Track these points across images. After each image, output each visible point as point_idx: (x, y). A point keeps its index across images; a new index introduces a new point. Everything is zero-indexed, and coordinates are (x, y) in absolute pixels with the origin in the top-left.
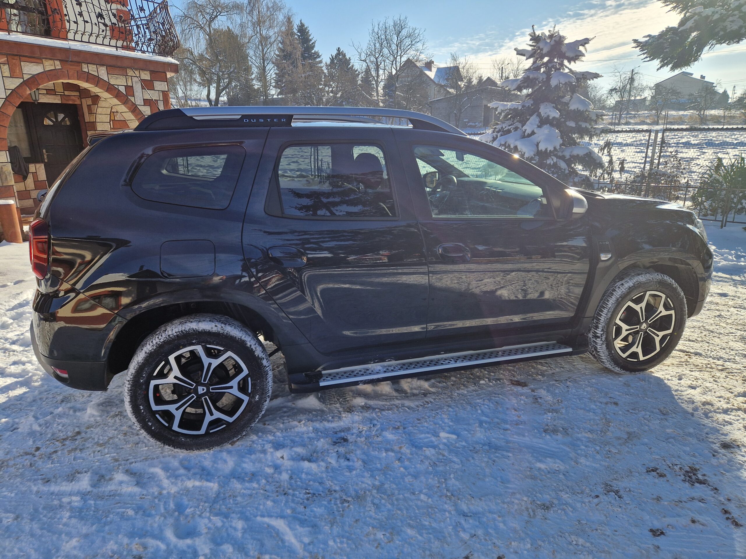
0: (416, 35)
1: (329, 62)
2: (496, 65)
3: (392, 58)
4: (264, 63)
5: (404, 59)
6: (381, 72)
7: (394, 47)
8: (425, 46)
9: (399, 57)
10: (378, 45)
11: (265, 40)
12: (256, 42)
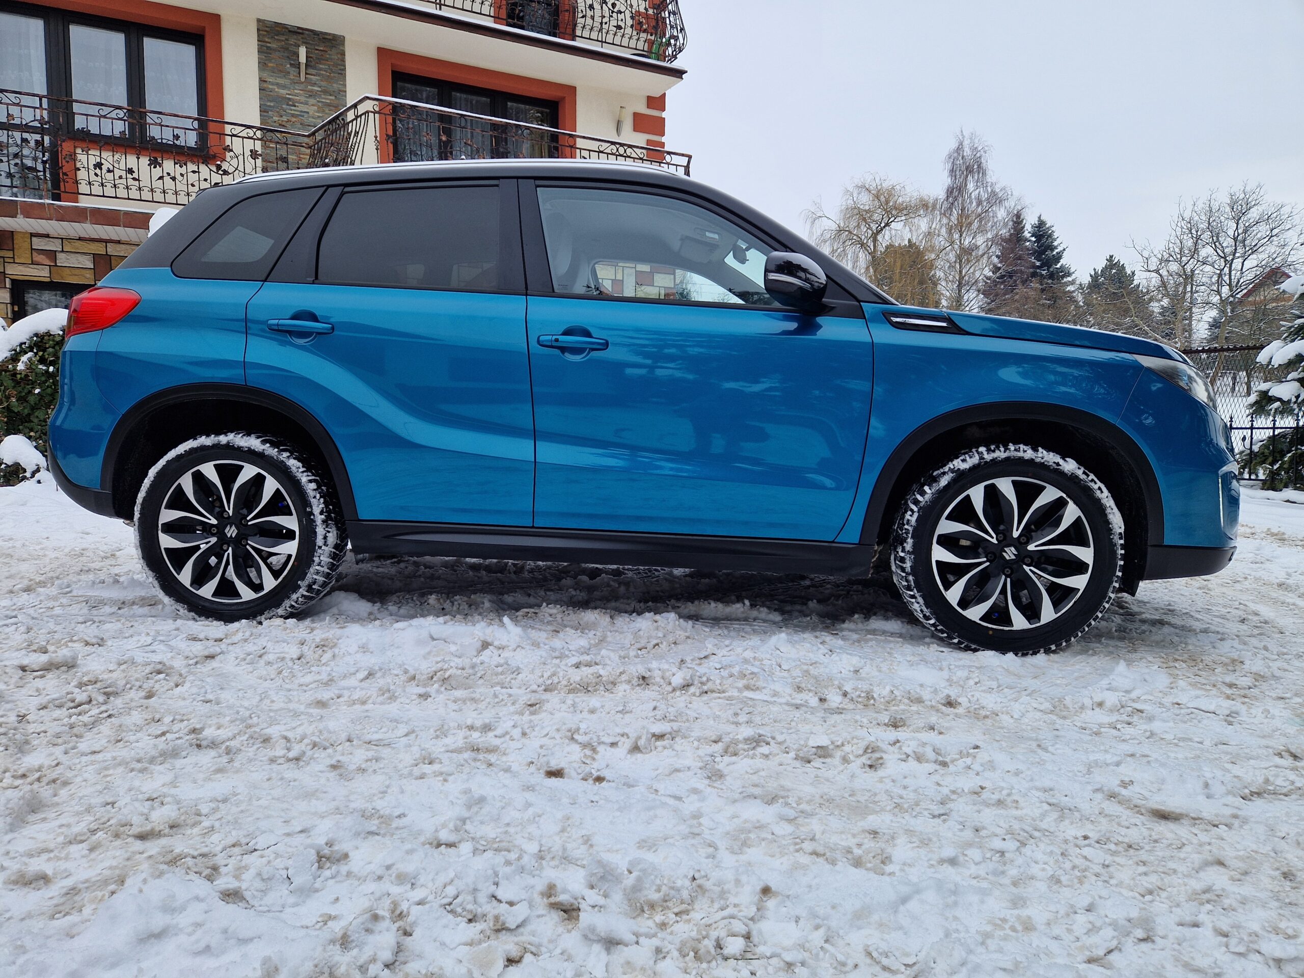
0: (1284, 218)
4: (960, 291)
11: (966, 254)
12: (952, 257)
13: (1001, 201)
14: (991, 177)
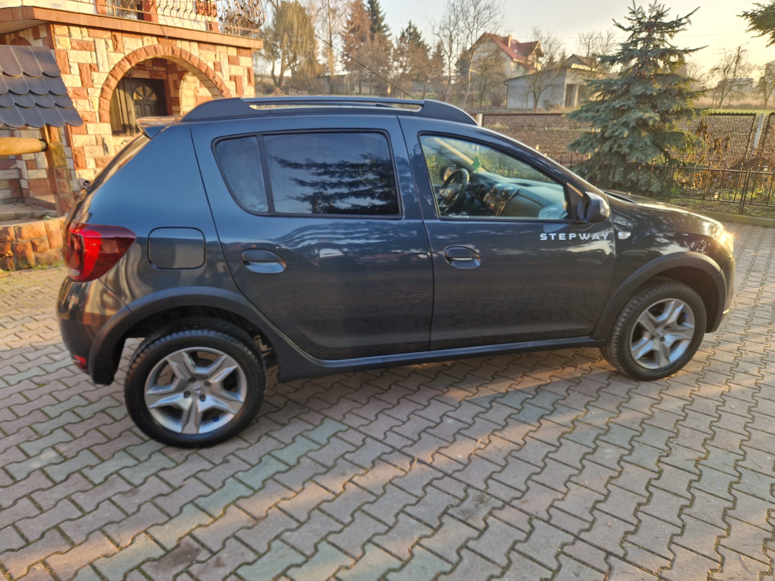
0: (496, 6)
1: (399, 36)
2: (583, 40)
3: (467, 32)
4: (331, 37)
5: (480, 33)
6: (454, 46)
7: (470, 19)
8: (504, 19)
9: (475, 31)
10: (453, 18)
11: (332, 13)
12: (325, 14)
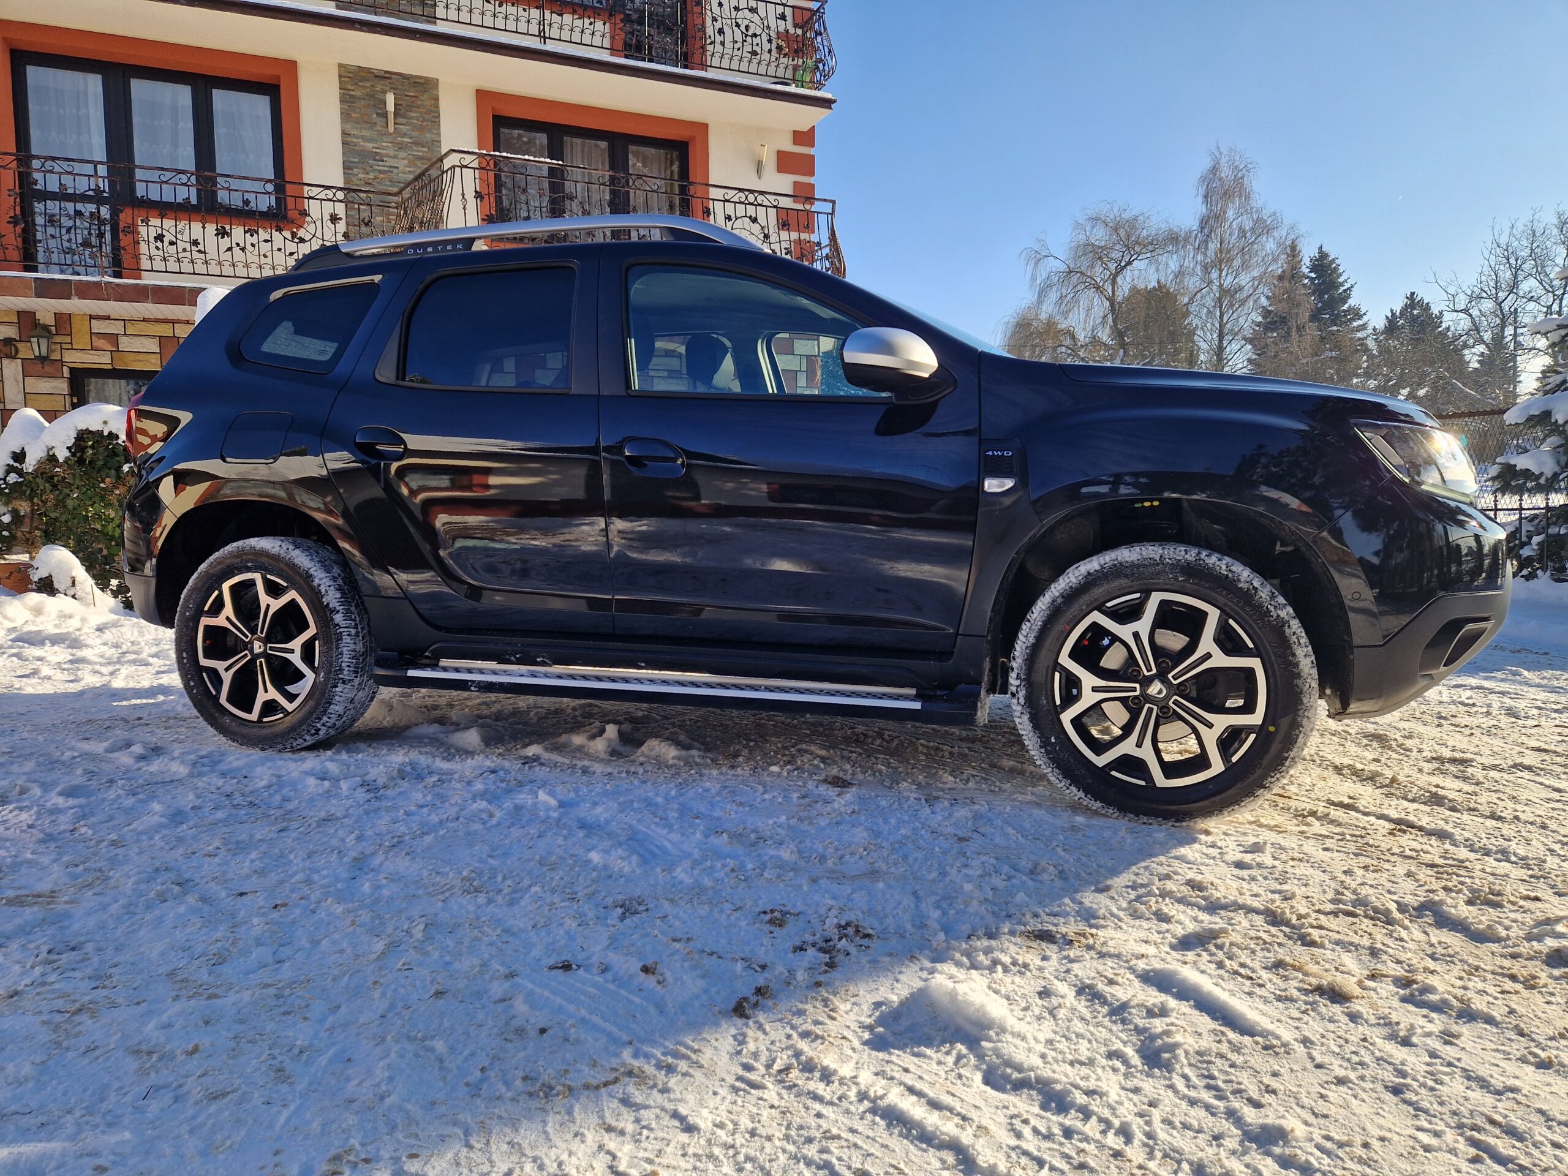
1: (1382, 325)
4: (1221, 341)
11: (1227, 297)
12: (1209, 302)
13: (1268, 230)
14: (1257, 202)
